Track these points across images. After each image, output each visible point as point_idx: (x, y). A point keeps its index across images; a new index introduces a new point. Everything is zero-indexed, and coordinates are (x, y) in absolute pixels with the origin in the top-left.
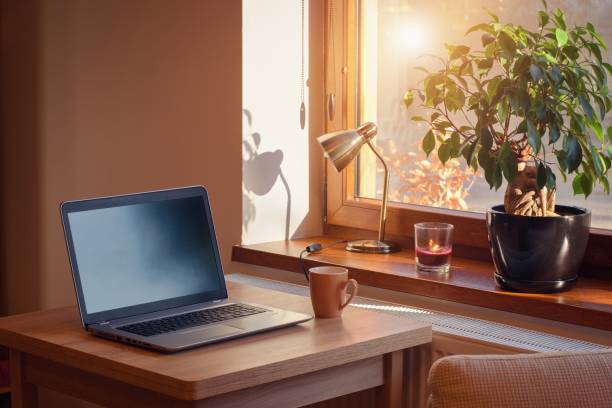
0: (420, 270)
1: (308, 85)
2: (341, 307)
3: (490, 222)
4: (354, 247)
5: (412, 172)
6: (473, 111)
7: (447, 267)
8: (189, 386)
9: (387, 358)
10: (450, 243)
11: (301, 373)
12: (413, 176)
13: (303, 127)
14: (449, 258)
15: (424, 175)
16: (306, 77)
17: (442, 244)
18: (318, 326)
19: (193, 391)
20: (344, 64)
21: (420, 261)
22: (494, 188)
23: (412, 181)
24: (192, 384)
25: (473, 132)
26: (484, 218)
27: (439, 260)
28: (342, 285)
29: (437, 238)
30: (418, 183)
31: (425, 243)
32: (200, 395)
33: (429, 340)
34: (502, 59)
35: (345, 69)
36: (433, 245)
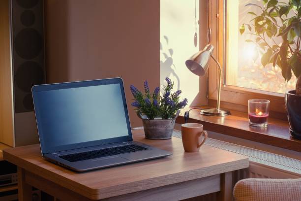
0: (251, 126)
1: (198, 23)
2: (198, 146)
3: (286, 99)
4: (204, 113)
5: (268, 72)
6: (281, 37)
7: (266, 124)
8: (94, 192)
9: (222, 176)
10: (268, 111)
11: (166, 184)
12: (270, 74)
13: (196, 46)
14: (268, 119)
15: (275, 74)
16: (198, 19)
17: (263, 111)
18: (185, 156)
19: (97, 195)
20: (218, 12)
21: (251, 121)
22: (287, 81)
23: (269, 77)
24: (96, 190)
25: (279, 49)
26: (283, 96)
27: (261, 120)
28: (199, 134)
29: (261, 108)
30: (272, 78)
31: (253, 111)
32: (100, 197)
33: (247, 166)
34: (294, 6)
35: (218, 15)
36: (258, 112)
